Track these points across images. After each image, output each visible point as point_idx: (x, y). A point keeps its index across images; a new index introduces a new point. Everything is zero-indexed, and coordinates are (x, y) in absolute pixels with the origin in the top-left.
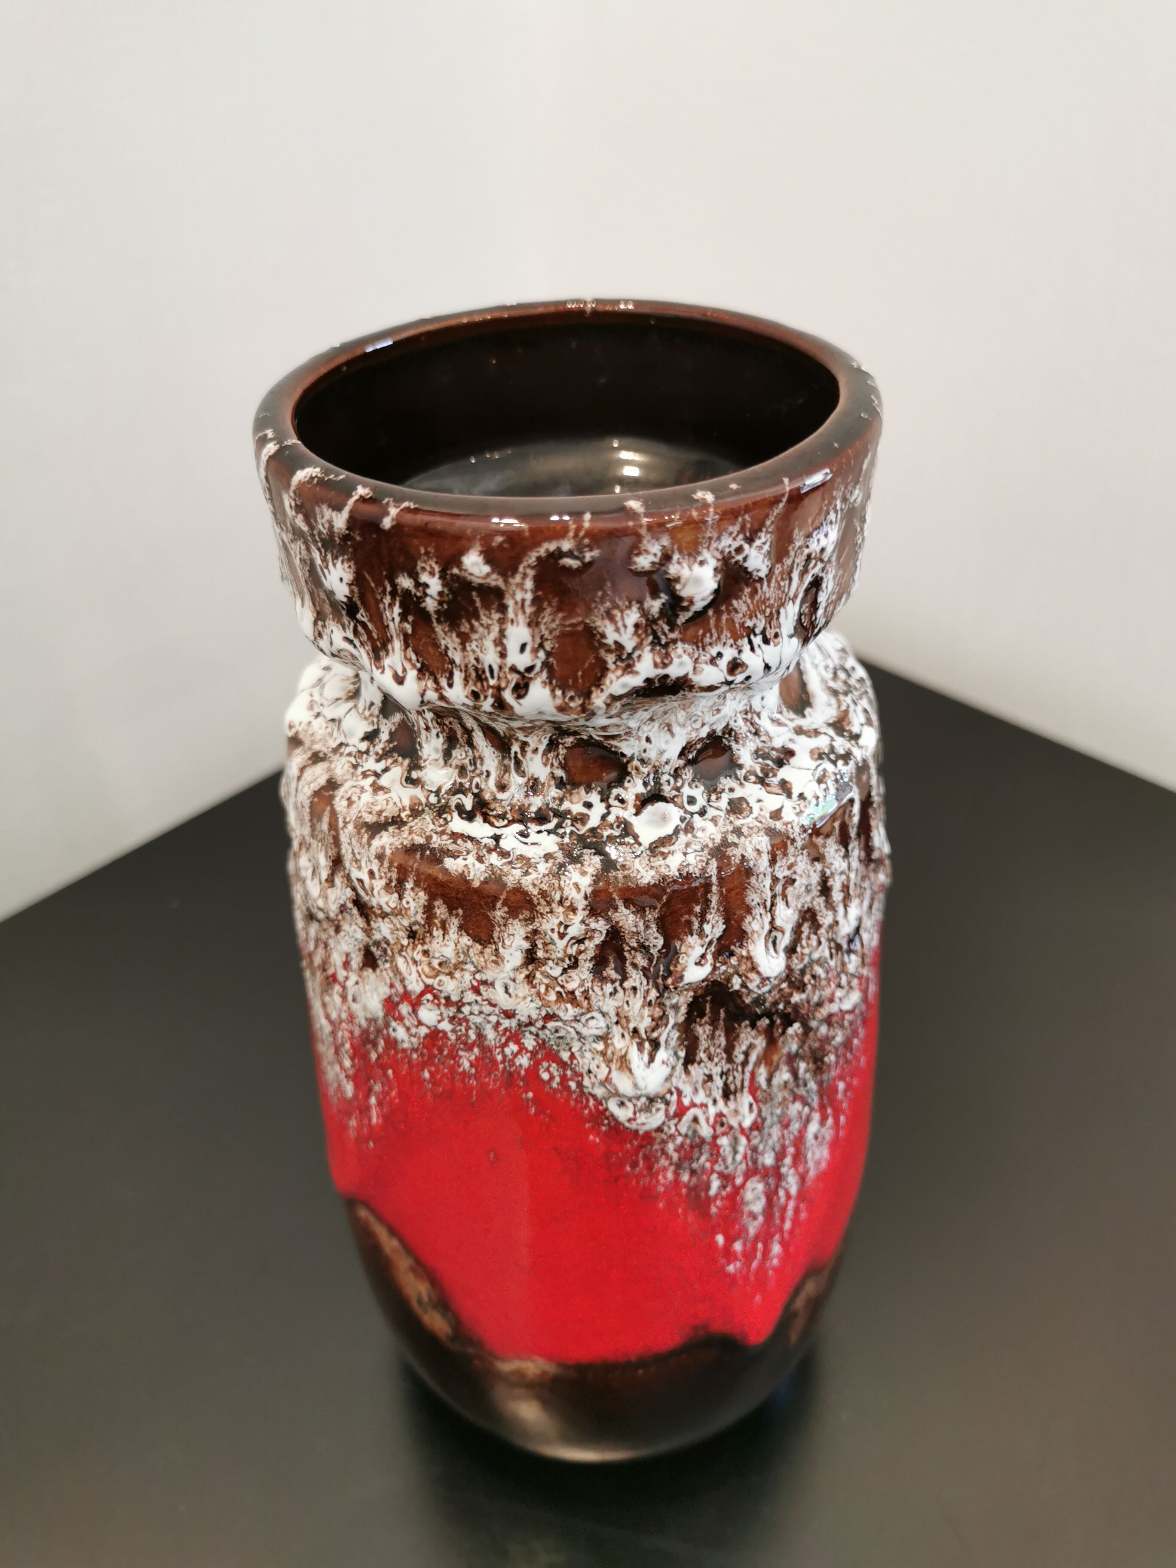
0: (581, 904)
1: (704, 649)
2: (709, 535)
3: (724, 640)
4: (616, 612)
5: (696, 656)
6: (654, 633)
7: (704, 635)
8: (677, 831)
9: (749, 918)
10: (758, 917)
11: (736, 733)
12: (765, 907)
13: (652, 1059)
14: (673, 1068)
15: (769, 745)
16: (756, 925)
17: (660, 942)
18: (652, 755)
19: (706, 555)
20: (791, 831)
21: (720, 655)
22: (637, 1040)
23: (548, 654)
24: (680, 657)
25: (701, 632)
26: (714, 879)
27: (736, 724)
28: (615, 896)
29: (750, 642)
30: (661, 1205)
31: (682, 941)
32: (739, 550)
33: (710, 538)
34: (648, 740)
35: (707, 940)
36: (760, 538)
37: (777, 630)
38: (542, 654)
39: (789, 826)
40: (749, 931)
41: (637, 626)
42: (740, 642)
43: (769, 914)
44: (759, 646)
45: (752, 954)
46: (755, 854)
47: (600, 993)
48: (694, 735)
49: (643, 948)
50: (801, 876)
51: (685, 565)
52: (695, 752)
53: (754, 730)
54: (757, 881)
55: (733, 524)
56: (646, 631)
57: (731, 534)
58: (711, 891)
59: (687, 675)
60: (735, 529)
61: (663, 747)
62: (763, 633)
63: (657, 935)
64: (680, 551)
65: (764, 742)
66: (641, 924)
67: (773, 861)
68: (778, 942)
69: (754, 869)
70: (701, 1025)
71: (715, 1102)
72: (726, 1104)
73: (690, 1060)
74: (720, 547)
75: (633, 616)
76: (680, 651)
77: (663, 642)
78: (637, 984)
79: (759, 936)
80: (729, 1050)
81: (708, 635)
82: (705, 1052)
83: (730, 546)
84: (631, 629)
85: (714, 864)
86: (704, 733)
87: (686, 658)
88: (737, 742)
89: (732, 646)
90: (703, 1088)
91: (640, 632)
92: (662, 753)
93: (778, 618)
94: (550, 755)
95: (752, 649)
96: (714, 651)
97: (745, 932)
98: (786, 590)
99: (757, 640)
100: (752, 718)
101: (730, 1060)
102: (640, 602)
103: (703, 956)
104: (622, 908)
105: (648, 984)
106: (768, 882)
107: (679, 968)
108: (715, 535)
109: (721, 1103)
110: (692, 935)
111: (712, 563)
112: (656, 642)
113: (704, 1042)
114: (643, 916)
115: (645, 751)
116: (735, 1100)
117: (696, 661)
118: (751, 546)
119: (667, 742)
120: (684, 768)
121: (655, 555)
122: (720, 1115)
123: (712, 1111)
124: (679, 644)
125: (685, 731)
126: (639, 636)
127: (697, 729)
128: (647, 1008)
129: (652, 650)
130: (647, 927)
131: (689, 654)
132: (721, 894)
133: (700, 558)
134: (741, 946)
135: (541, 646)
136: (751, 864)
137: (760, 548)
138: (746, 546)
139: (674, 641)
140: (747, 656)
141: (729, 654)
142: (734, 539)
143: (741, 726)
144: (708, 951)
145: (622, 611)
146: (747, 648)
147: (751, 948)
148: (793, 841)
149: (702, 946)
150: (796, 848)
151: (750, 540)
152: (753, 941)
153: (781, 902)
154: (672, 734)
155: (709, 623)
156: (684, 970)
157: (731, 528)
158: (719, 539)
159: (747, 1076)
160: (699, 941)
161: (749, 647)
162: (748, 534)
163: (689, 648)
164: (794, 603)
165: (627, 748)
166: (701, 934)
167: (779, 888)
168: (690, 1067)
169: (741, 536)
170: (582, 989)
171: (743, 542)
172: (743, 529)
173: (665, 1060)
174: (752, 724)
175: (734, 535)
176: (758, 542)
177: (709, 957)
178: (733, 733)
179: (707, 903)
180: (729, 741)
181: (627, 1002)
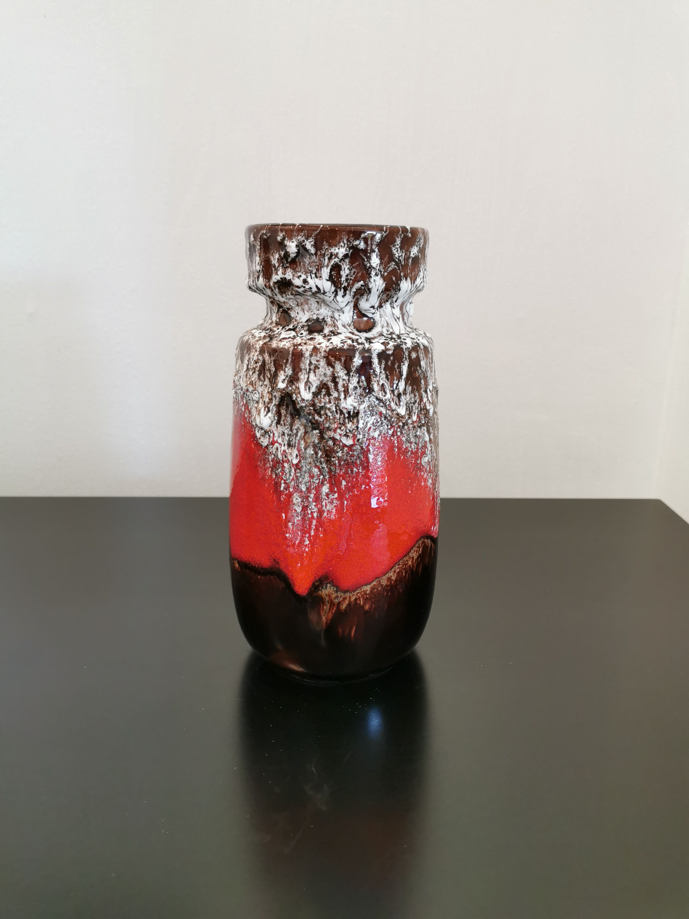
0: (258, 350)
1: (296, 273)
2: (295, 234)
3: (302, 272)
4: (274, 254)
5: (294, 273)
6: (283, 263)
7: (296, 268)
8: (290, 337)
9: (300, 373)
10: (304, 374)
11: (327, 323)
12: (306, 371)
13: (266, 415)
14: (272, 422)
15: (337, 331)
16: (303, 377)
17: (274, 370)
18: (298, 319)
19: (294, 240)
20: (321, 349)
21: (300, 276)
22: (264, 406)
23: (263, 266)
24: (289, 272)
25: (295, 266)
26: (291, 352)
27: (328, 320)
28: (266, 349)
29: (311, 275)
30: (266, 486)
31: (280, 371)
32: (304, 241)
33: (295, 235)
34: (298, 313)
35: (286, 374)
36: (310, 239)
37: (321, 275)
38: (261, 266)
39: (321, 348)
40: (300, 378)
41: (278, 259)
42: (307, 274)
43: (307, 375)
44: (314, 278)
45: (300, 387)
46: (306, 350)
47: (258, 384)
48: (311, 316)
49: (270, 370)
50: (322, 367)
51: (288, 242)
52: (311, 323)
53: (334, 325)
54: (304, 359)
55: (302, 232)
56: (280, 261)
57: (301, 235)
58: (289, 356)
59: (291, 279)
60: (302, 234)
61: (302, 317)
62: (316, 274)
63: (273, 366)
64: (288, 238)
65: (336, 330)
66: (269, 360)
67: (311, 355)
68: (311, 388)
69: (304, 355)
70: (283, 409)
71: (284, 445)
72: (288, 449)
73: (278, 423)
74: (298, 238)
75: (277, 256)
76: (289, 270)
77: (285, 266)
78: (267, 384)
79: (303, 381)
80: (291, 425)
81: (297, 268)
82: (283, 421)
83: (301, 239)
84: (277, 260)
85: (292, 348)
86: (315, 317)
87: (290, 273)
88: (326, 325)
89: (304, 274)
90: (282, 437)
91: (279, 261)
92: (301, 319)
93: (321, 271)
94: (278, 314)
95: (311, 278)
96: (299, 274)
97: (299, 378)
98: (323, 262)
99: (313, 276)
100: (334, 320)
101: (291, 430)
102: (279, 252)
103: (284, 380)
104: (266, 353)
105: (270, 385)
106: (308, 362)
107: (277, 382)
108: (297, 235)
109: (286, 447)
110: (282, 370)
111: (295, 243)
112: (283, 266)
113: (283, 417)
114: (270, 358)
115: (297, 317)
116: (292, 449)
117: (293, 275)
118: (307, 241)
119: (303, 316)
120: (306, 326)
121: (281, 237)
122: (284, 451)
123: (283, 448)
124: (289, 269)
125: (308, 314)
126: (279, 262)
127: (312, 315)
128: (268, 394)
129: (282, 268)
130: (271, 363)
131: (291, 273)
132: (292, 359)
133: (292, 241)
134: (297, 383)
135: (261, 264)
136: (303, 352)
137: (310, 242)
138: (306, 241)
139: (288, 267)
140: (309, 279)
141: (303, 277)
142: (302, 237)
143: (329, 320)
144: (286, 379)
145: (275, 254)
146: (309, 277)
147: (300, 384)
148: (320, 353)
149: (284, 376)
150: (321, 355)
151: (307, 239)
152: (301, 382)
153: (313, 373)
154: (304, 314)
155: (297, 264)
156: (278, 383)
157: (301, 234)
158: (298, 236)
159: (297, 441)
160: (284, 374)
161: (310, 277)
162: (306, 237)
163: (292, 271)
164: (327, 268)
165: (293, 314)
166: (285, 372)
167: (312, 367)
168: (278, 425)
169: (304, 237)
170: (255, 381)
171: (304, 239)
172: (304, 235)
173: (270, 417)
174: (334, 323)
175: (302, 236)
176: (309, 240)
177: (286, 381)
178: (326, 323)
179: (287, 360)
180: (324, 325)
181: (264, 390)
